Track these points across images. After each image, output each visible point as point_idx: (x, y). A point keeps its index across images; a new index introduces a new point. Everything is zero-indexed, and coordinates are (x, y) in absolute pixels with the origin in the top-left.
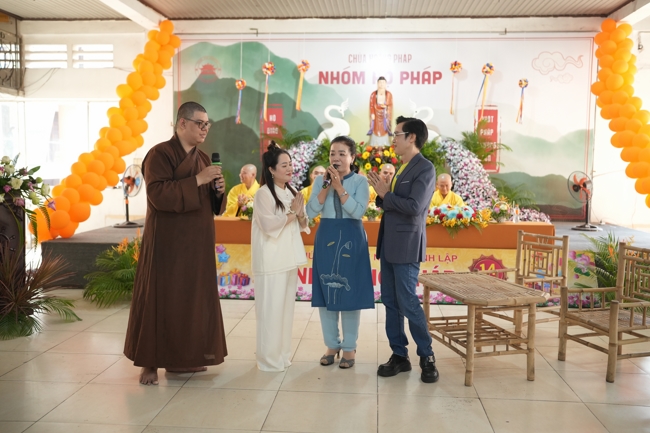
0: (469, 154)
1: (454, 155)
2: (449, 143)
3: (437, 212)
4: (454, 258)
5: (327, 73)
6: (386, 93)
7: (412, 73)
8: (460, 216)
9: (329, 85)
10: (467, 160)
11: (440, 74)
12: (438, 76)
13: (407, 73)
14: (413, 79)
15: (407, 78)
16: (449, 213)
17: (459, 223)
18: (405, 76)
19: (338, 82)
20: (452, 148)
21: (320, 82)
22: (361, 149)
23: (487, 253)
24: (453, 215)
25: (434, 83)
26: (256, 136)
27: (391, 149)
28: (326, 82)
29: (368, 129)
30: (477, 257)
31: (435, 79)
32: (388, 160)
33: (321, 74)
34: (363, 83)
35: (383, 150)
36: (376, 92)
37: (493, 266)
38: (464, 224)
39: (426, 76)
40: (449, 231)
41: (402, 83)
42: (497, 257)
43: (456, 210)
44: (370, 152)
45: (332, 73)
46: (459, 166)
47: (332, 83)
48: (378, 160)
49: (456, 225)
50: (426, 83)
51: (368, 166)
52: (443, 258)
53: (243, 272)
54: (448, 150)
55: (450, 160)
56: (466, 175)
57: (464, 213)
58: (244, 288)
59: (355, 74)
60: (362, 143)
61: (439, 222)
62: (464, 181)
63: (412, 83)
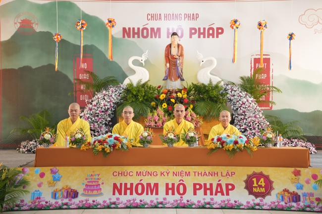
0: (246, 95)
1: (234, 95)
2: (230, 86)
3: (219, 139)
4: (233, 174)
5: (129, 29)
6: (179, 45)
7: (199, 29)
8: (236, 143)
9: (131, 39)
10: (245, 100)
11: (222, 29)
12: (220, 31)
13: (195, 29)
14: (200, 34)
15: (195, 33)
16: (228, 140)
17: (236, 148)
18: (193, 31)
19: (139, 37)
20: (232, 90)
21: (124, 36)
22: (159, 92)
23: (258, 170)
24: (231, 141)
25: (217, 37)
26: (70, 81)
27: (183, 91)
28: (129, 37)
29: (163, 75)
30: (250, 173)
31: (218, 34)
32: (181, 101)
33: (124, 29)
34: (159, 37)
35: (176, 93)
36: (170, 45)
37: (262, 180)
38: (239, 148)
39: (211, 32)
40: (228, 153)
41: (191, 37)
42: (265, 173)
43: (233, 138)
44: (166, 94)
45: (134, 29)
46: (238, 105)
47: (134, 37)
48: (173, 100)
49: (233, 149)
50: (211, 37)
51: (165, 105)
52: (224, 174)
53: (73, 188)
54: (229, 92)
55: (231, 100)
56: (244, 112)
57: (239, 140)
58: (74, 200)
59: (152, 29)
60: (159, 87)
61: (221, 146)
62: (242, 117)
63: (199, 37)
